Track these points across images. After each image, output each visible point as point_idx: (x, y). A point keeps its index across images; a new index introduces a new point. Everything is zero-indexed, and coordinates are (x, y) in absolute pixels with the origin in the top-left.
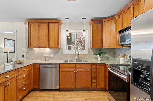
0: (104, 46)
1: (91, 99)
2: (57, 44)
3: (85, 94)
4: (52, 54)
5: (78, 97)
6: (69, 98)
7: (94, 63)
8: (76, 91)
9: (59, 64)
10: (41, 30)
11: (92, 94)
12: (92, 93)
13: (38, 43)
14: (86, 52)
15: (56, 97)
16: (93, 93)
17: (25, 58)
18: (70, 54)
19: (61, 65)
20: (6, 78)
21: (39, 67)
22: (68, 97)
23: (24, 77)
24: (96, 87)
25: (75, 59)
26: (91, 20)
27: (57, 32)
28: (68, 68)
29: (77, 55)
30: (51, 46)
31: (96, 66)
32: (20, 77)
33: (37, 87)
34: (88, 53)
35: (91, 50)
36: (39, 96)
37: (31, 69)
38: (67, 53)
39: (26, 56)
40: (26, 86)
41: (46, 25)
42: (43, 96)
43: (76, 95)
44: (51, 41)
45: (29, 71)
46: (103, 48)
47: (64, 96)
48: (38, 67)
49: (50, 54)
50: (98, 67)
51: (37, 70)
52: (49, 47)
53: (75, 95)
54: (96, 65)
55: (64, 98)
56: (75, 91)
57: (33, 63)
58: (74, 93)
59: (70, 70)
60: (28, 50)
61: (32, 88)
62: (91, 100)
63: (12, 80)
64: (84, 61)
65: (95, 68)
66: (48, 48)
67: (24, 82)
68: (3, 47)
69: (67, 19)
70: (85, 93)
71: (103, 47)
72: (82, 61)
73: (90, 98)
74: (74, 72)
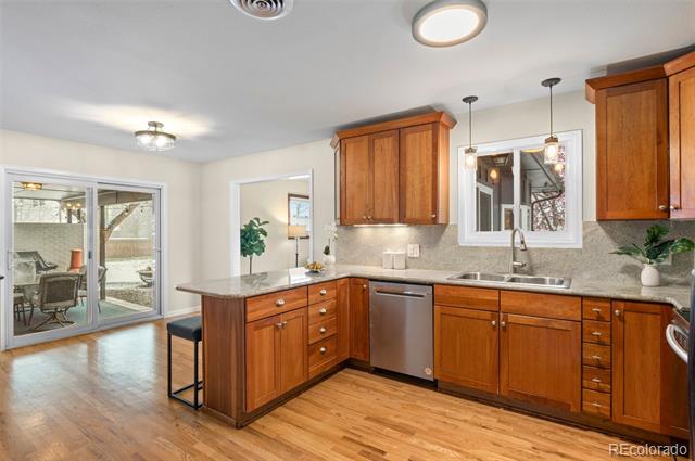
0: (672, 207)
1: (562, 455)
2: (430, 208)
3: (544, 431)
4: (418, 246)
5: (503, 431)
6: (465, 421)
7: (594, 293)
8: (505, 409)
9: (432, 285)
10: (377, 161)
11: (580, 440)
12: (582, 436)
13: (367, 206)
14: (569, 237)
15: (418, 403)
16: (591, 438)
17: (332, 258)
18: (487, 248)
19: (438, 290)
20: (278, 305)
21: (368, 288)
22: (462, 417)
23: (322, 314)
24: (609, 414)
25: (511, 269)
26: (587, 81)
27: (430, 159)
28: (468, 304)
29: (520, 255)
30: (409, 214)
31: (612, 313)
32: (312, 311)
33: (360, 356)
34: (580, 246)
35: (601, 232)
36: (363, 387)
37: (343, 295)
38: (474, 245)
39: (337, 250)
40: (328, 343)
41: (391, 139)
42: (376, 391)
43: (499, 421)
44: (409, 195)
45: (336, 298)
46: (669, 216)
47: (447, 411)
48: (364, 290)
49: (410, 246)
50: (622, 318)
51: (361, 298)
52: (402, 219)
53: (495, 420)
54: (608, 305)
55: (444, 414)
56: (499, 407)
57: (348, 274)
58: (493, 411)
59: (475, 314)
60: (342, 229)
61: (346, 355)
62: (560, 458)
63: (292, 315)
64: (552, 282)
65: (600, 318)
66: (399, 222)
67: (323, 330)
68: (287, 222)
69: (469, 100)
70: (546, 428)
71: (668, 211)
72: (542, 281)
73: (561, 451)
74: (494, 322)
